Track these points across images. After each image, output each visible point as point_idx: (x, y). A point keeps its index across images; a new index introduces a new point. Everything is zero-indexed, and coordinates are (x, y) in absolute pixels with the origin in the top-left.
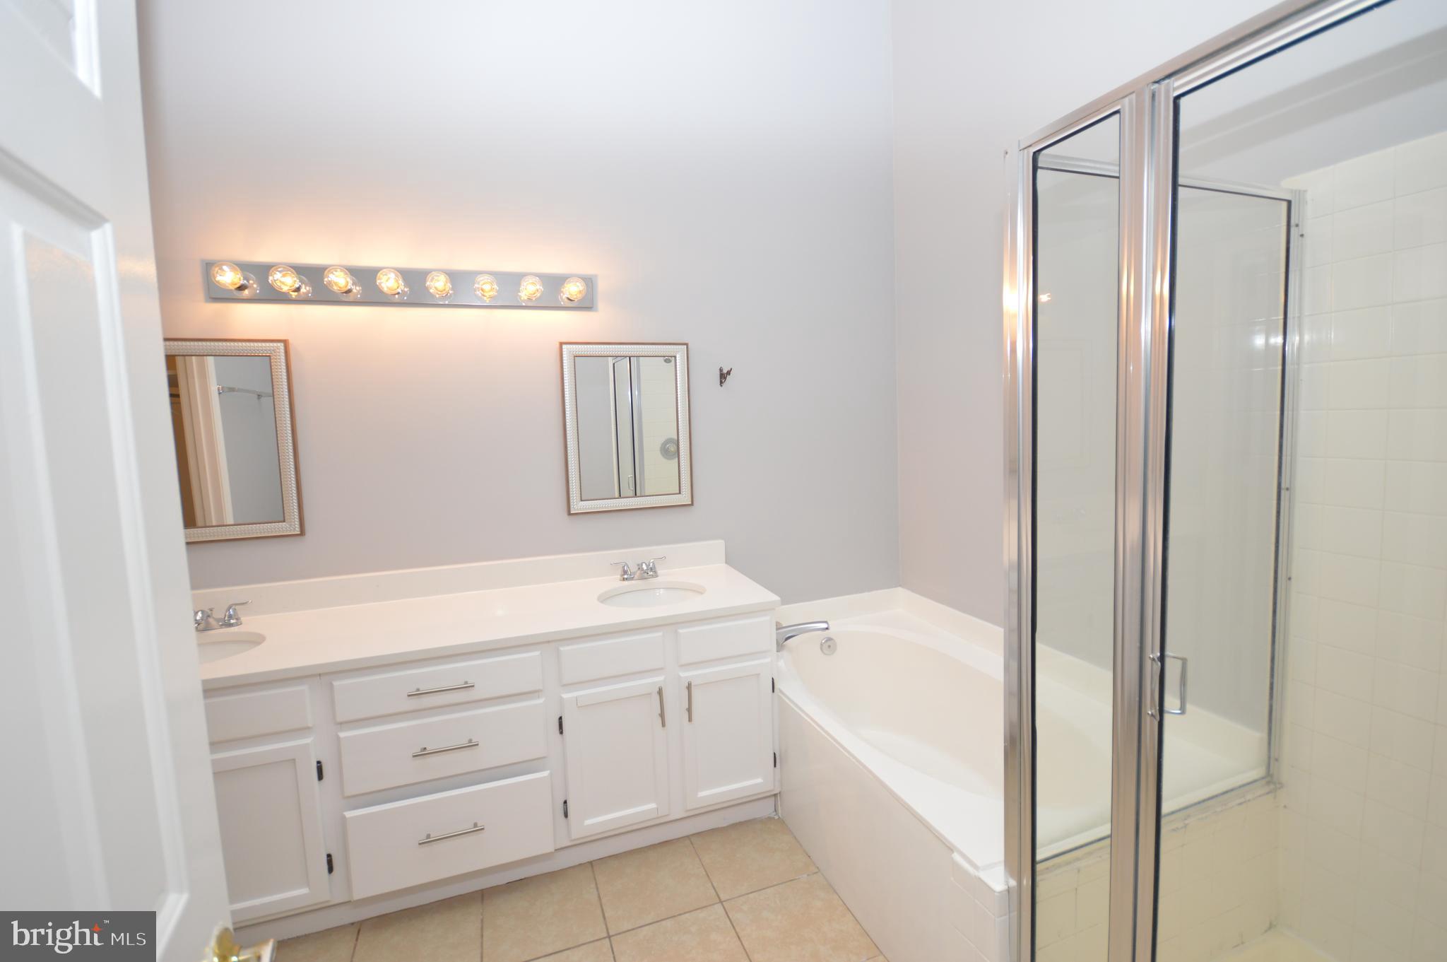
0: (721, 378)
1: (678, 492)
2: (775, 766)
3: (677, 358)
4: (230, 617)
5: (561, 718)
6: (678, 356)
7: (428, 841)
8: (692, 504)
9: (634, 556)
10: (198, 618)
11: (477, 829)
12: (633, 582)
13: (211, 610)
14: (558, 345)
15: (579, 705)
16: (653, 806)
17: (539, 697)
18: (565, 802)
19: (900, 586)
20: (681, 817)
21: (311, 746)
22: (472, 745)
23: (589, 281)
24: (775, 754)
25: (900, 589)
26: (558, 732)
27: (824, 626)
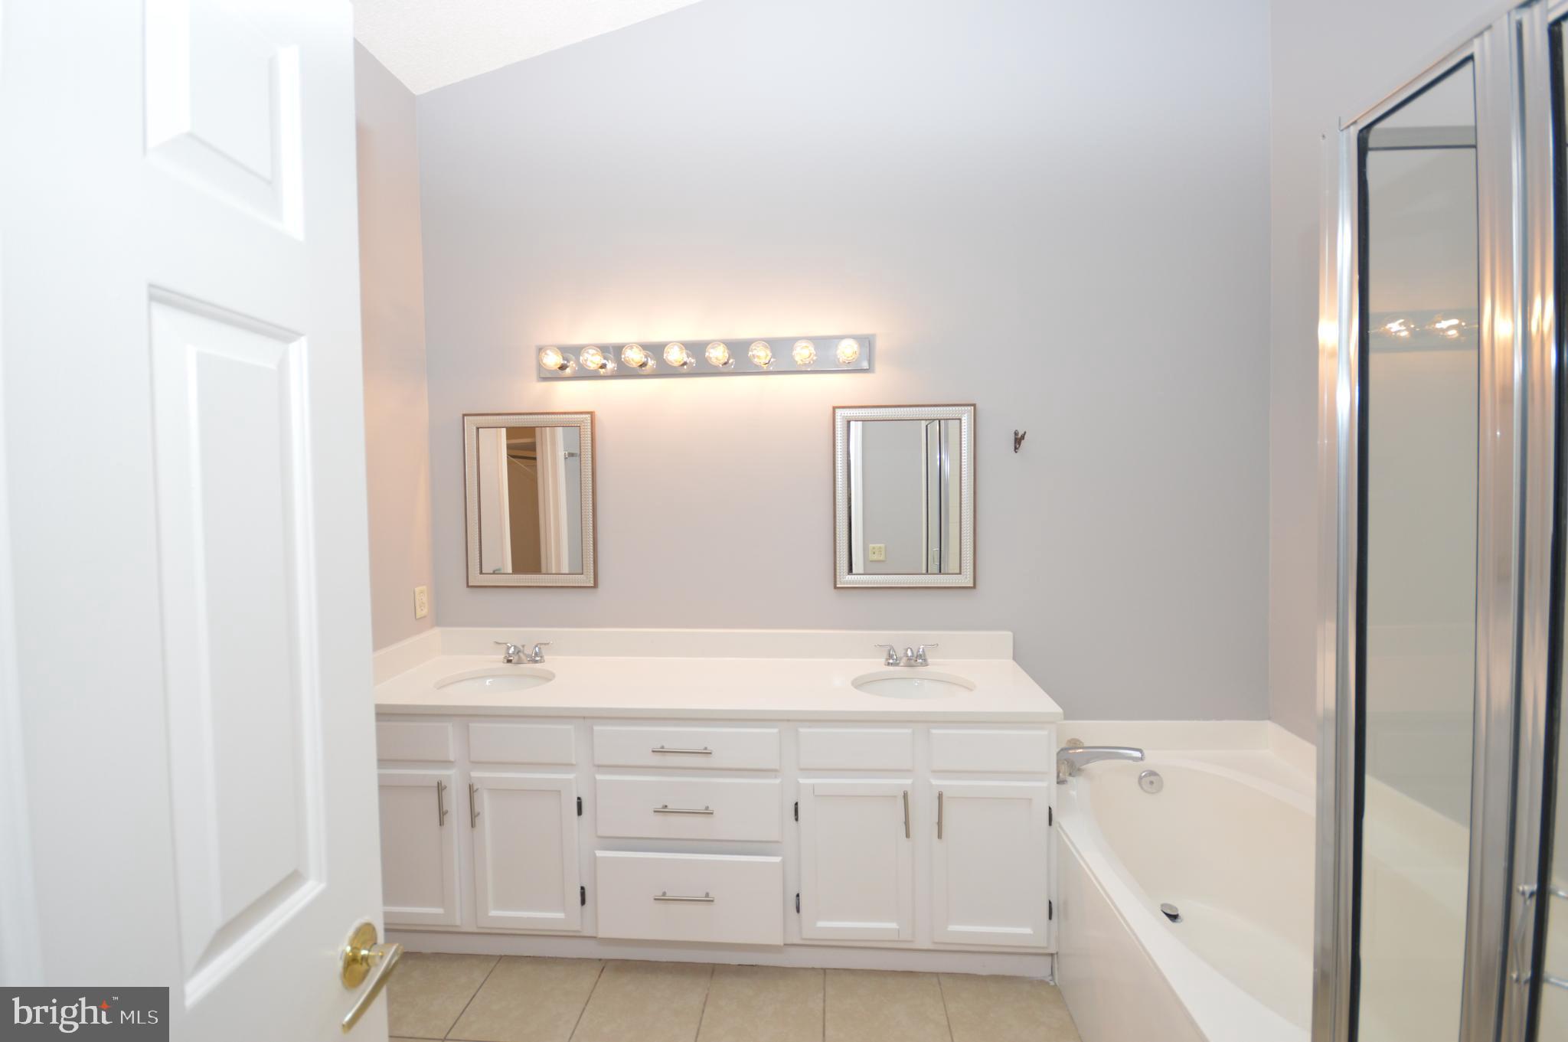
0: (1015, 443)
1: (958, 572)
2: (1050, 918)
3: (963, 421)
4: (536, 654)
5: (796, 804)
6: (963, 419)
7: (663, 899)
8: (974, 587)
9: (904, 639)
10: (511, 652)
11: (708, 900)
12: (897, 668)
13: (523, 646)
14: (831, 409)
15: (815, 794)
16: (894, 925)
17: (776, 777)
18: (798, 895)
19: (1269, 718)
20: (925, 948)
21: (574, 783)
22: (707, 813)
23: (867, 343)
24: (1050, 903)
25: (1268, 723)
26: (793, 818)
27: (1137, 754)
